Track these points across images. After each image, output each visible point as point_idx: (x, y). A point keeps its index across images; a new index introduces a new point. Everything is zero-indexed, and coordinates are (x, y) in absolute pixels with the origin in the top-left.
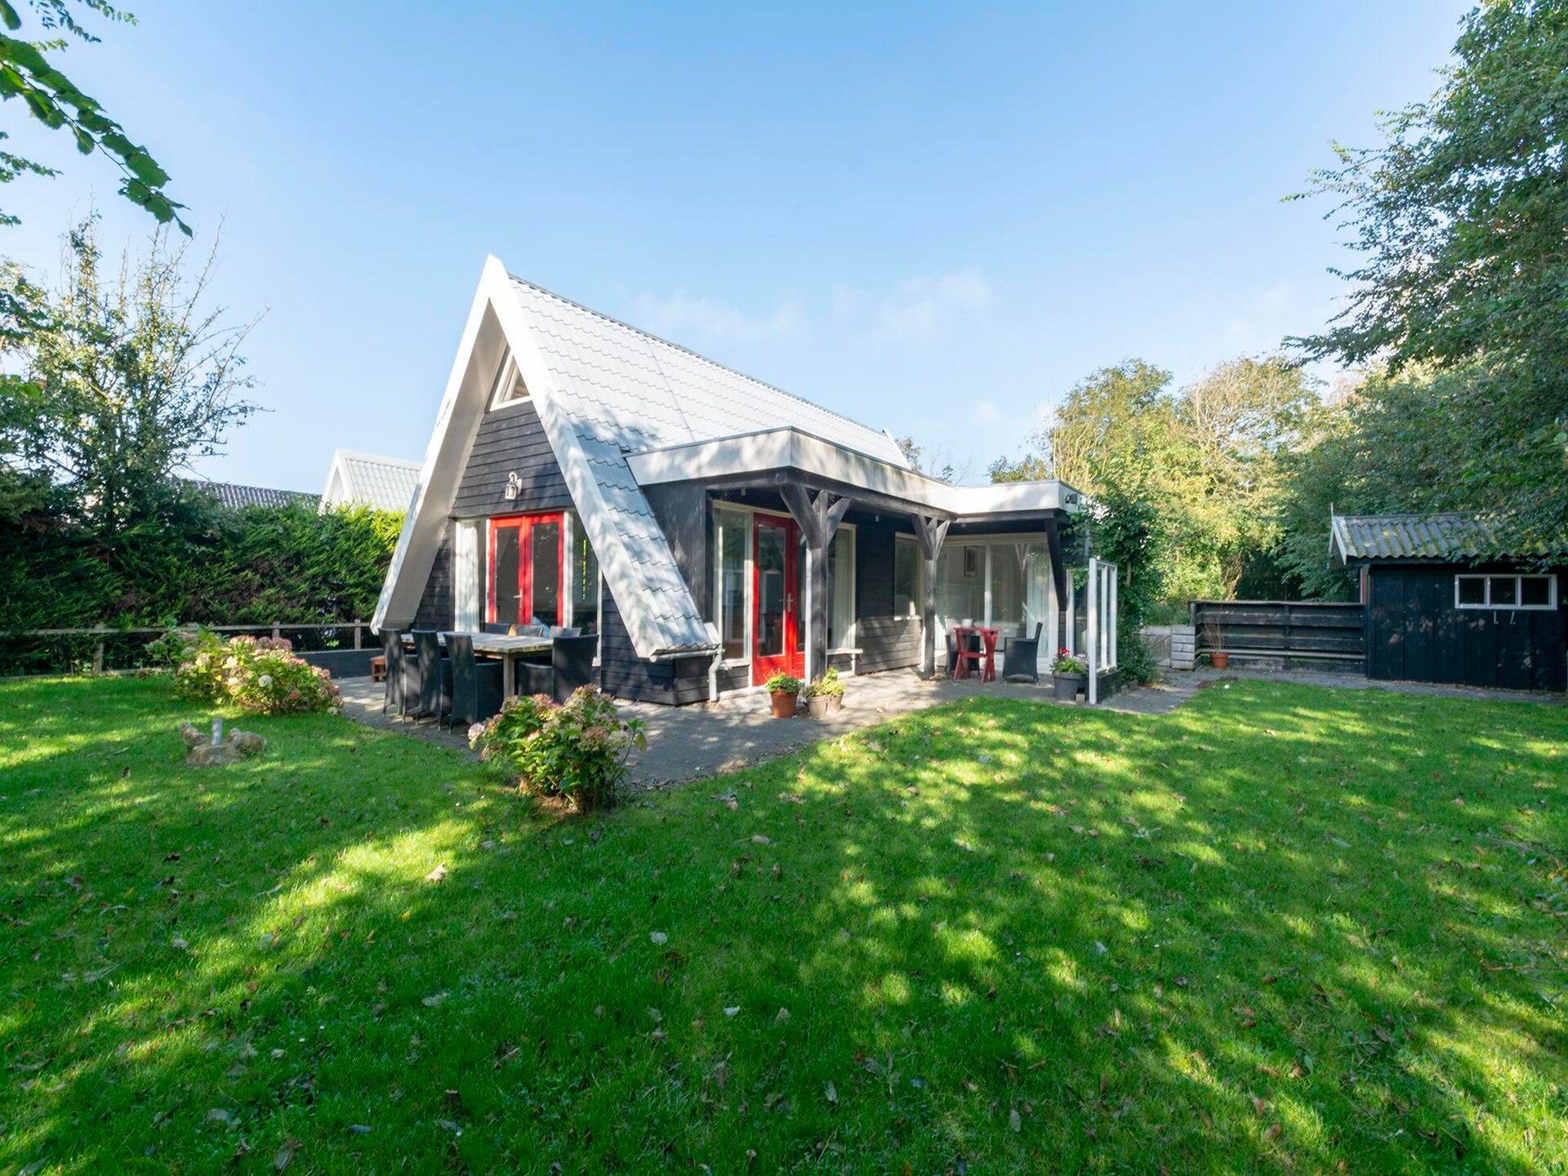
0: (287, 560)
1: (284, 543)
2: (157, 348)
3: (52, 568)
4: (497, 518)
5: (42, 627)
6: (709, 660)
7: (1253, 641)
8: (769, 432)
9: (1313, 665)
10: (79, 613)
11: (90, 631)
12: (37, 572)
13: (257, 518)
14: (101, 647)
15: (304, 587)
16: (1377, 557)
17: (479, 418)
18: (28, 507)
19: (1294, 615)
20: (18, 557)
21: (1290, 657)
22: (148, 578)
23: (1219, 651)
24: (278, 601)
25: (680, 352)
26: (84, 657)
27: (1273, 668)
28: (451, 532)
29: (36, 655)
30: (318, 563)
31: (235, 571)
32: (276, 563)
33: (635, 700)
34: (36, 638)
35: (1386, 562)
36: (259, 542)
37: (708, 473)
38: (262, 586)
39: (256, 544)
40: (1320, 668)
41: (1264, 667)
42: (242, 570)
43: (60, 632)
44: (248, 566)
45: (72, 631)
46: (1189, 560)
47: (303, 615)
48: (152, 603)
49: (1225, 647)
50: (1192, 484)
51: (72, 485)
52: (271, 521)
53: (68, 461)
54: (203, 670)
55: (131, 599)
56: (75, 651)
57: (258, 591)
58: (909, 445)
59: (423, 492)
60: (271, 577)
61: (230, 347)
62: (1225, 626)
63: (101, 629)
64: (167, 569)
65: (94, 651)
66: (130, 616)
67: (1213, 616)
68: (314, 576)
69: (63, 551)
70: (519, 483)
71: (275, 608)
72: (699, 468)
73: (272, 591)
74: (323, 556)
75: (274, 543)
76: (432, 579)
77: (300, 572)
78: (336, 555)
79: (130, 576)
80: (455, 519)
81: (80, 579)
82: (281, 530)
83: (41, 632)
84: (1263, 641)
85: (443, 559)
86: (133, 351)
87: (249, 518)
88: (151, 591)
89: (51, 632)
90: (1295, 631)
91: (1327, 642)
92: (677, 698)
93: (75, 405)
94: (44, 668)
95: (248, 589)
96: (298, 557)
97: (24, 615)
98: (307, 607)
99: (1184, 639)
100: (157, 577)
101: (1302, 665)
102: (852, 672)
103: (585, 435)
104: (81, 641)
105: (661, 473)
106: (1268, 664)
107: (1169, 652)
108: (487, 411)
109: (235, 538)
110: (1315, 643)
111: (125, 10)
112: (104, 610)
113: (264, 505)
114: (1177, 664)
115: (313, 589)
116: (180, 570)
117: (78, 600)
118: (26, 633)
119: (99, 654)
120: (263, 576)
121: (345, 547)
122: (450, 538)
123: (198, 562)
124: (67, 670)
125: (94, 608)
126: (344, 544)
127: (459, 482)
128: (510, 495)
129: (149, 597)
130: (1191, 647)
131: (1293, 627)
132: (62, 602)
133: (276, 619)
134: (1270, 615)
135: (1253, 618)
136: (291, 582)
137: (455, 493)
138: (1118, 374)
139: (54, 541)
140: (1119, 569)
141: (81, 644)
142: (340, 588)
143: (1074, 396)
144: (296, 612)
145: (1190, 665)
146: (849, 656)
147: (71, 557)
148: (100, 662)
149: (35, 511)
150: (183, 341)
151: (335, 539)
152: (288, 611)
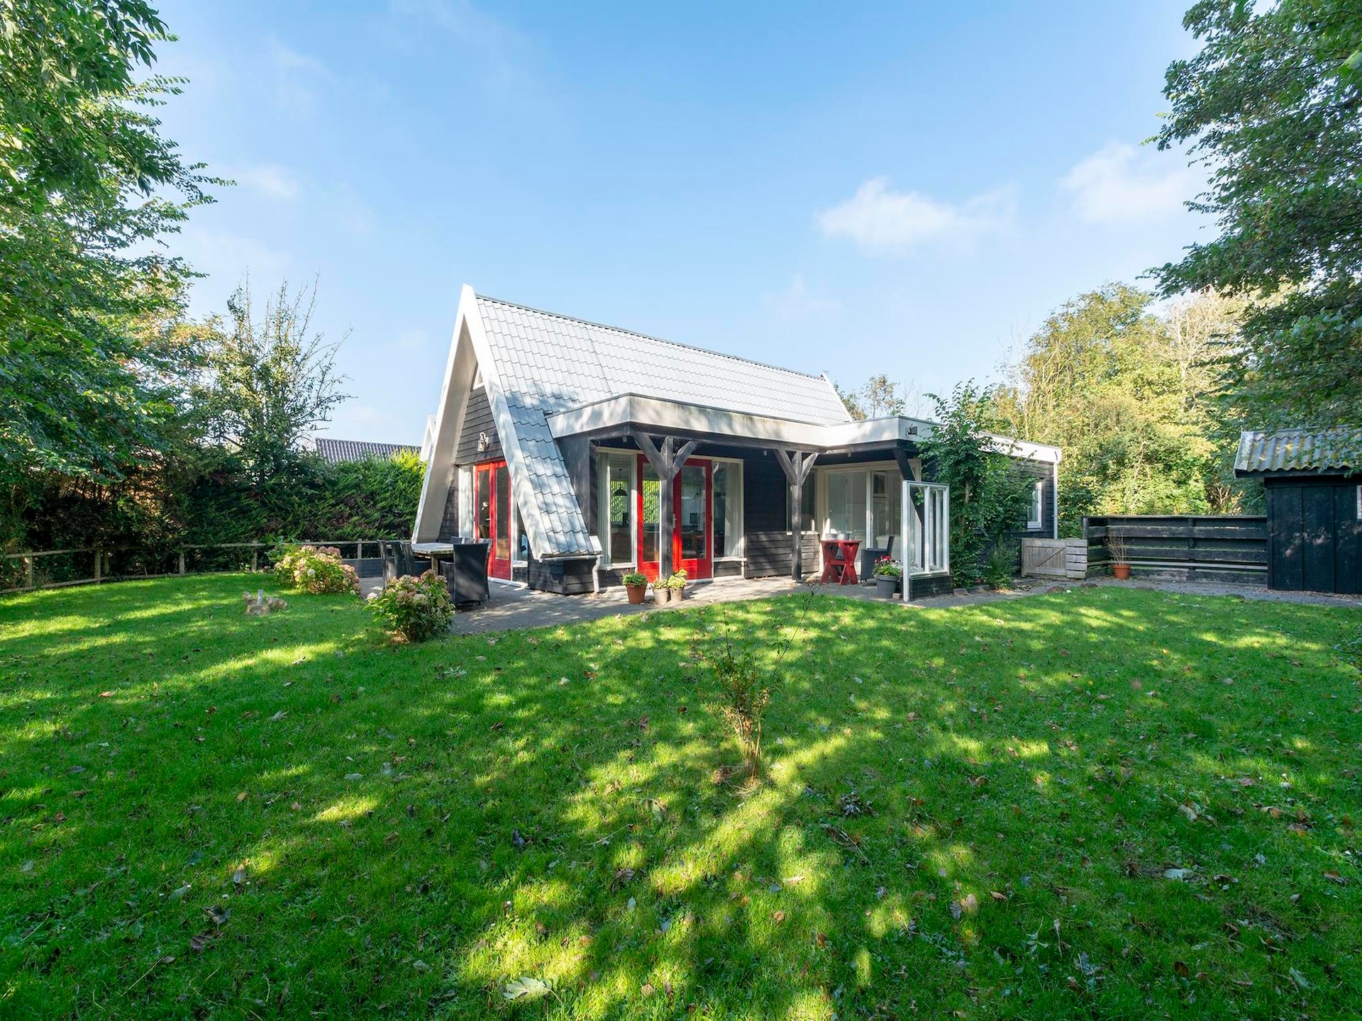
0: (366, 497)
1: (364, 487)
2: (283, 363)
3: (228, 505)
4: (478, 464)
5: (224, 542)
6: (592, 562)
7: (1157, 552)
8: (616, 398)
9: (1217, 575)
10: (244, 533)
11: (249, 545)
12: (220, 508)
13: (345, 470)
14: (256, 554)
15: (377, 515)
16: (1267, 471)
17: (467, 395)
18: (211, 469)
19: (1197, 528)
20: (211, 500)
21: (1195, 568)
22: (281, 511)
23: (1122, 563)
24: (360, 525)
25: (616, 333)
26: (246, 561)
27: (1177, 578)
28: (456, 475)
29: (221, 559)
30: (385, 499)
31: (333, 506)
32: (359, 500)
33: (544, 591)
34: (221, 549)
35: (1277, 475)
36: (348, 485)
37: (586, 429)
38: (351, 515)
39: (346, 487)
40: (1224, 579)
41: (1169, 577)
42: (338, 504)
43: (233, 545)
44: (342, 502)
45: (240, 545)
46: (1162, 477)
47: (377, 534)
48: (284, 527)
49: (1127, 559)
50: (1162, 402)
51: (239, 453)
52: (356, 471)
53: (236, 438)
54: (287, 567)
55: (273, 525)
56: (242, 557)
57: (348, 518)
58: (884, 382)
59: (434, 450)
60: (355, 508)
61: (329, 357)
62: (1127, 540)
63: (255, 543)
64: (293, 505)
65: (252, 557)
66: (271, 536)
67: (1118, 530)
68: (383, 508)
69: (234, 495)
70: (487, 440)
71: (358, 529)
72: (582, 426)
73: (356, 518)
74: (388, 494)
75: (357, 486)
76: (447, 508)
77: (374, 505)
78: (397, 493)
79: (273, 510)
80: (458, 466)
81: (244, 512)
82: (361, 477)
83: (223, 545)
84: (1166, 553)
85: (451, 494)
86: (267, 368)
87: (342, 470)
88: (285, 519)
89: (228, 545)
90: (1200, 543)
91: (1232, 554)
92: (565, 589)
93: (236, 404)
94: (225, 567)
95: (342, 517)
96: (372, 495)
97: (214, 535)
98: (379, 529)
99: (1078, 551)
100: (287, 511)
101: (1206, 576)
102: (742, 576)
103: (514, 404)
104: (245, 551)
105: (562, 431)
106: (1172, 575)
107: (1064, 564)
108: (472, 390)
109: (333, 484)
110: (1219, 554)
111: (230, 179)
112: (258, 531)
113: (351, 460)
114: (1071, 574)
115: (383, 516)
116: (300, 506)
117: (242, 525)
118: (215, 546)
119: (255, 559)
120: (351, 508)
121: (403, 487)
122: (455, 480)
123: (310, 500)
124: (237, 569)
125: (252, 530)
126: (401, 485)
127: (458, 440)
128: (481, 448)
129: (283, 523)
130: (1084, 559)
131: (1196, 540)
132: (234, 527)
133: (359, 537)
134: (1174, 528)
135: (1156, 531)
136: (368, 512)
137: (456, 448)
138: (1101, 299)
139: (230, 488)
140: (952, 490)
141: (245, 552)
142: (400, 515)
143: (1052, 323)
144: (372, 532)
145: (1082, 575)
146: (739, 563)
147: (238, 499)
148: (256, 564)
149: (216, 471)
150: (299, 359)
151: (396, 482)
152: (366, 531)
